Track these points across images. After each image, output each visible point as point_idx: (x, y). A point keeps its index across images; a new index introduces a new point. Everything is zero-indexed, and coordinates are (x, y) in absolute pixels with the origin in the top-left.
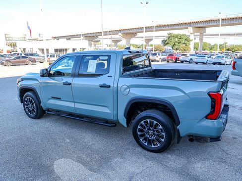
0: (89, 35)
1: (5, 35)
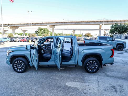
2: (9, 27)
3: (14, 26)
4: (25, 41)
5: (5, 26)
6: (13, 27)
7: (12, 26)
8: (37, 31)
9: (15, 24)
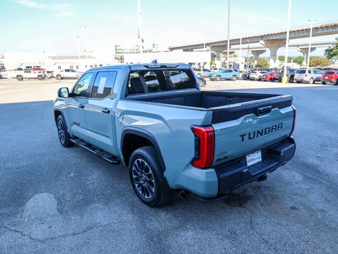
0: (218, 45)
1: (116, 46)
2: (262, 42)
3: (274, 38)
4: (272, 80)
5: (255, 40)
6: (272, 43)
7: (271, 38)
8: (332, 50)
9: (276, 32)
